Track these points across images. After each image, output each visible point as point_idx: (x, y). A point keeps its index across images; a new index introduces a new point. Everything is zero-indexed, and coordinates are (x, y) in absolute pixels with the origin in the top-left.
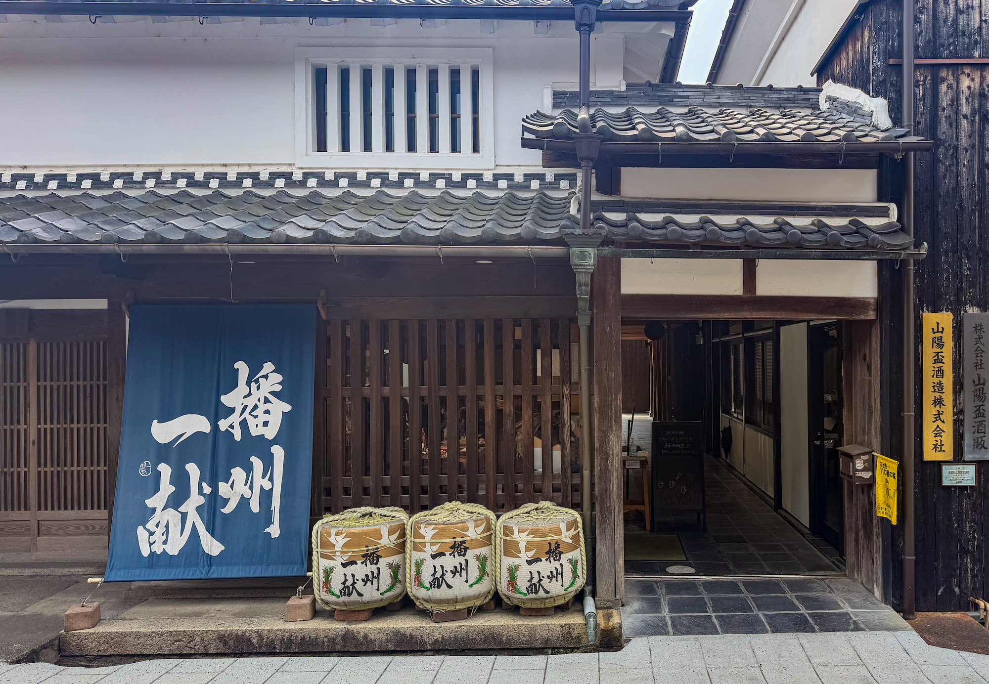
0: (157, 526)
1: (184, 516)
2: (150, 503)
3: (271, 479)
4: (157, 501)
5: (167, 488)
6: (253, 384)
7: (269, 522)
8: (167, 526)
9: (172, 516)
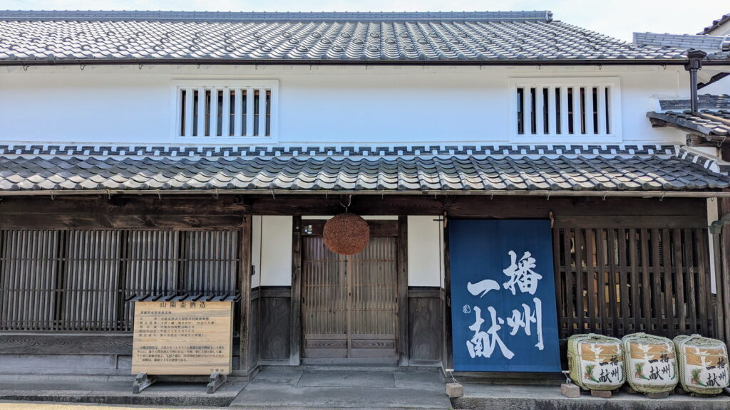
0: (477, 341)
1: (490, 336)
2: (472, 328)
3: (535, 317)
4: (475, 327)
5: (480, 321)
6: (519, 263)
7: (537, 341)
8: (482, 341)
9: (484, 335)
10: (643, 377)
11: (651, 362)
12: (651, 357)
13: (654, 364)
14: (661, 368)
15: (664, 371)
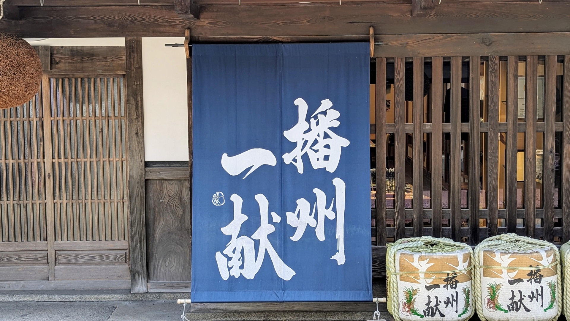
10: (497, 307)
11: (511, 282)
12: (513, 275)
13: (517, 287)
14: (527, 293)
15: (532, 297)
